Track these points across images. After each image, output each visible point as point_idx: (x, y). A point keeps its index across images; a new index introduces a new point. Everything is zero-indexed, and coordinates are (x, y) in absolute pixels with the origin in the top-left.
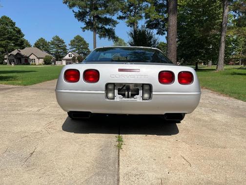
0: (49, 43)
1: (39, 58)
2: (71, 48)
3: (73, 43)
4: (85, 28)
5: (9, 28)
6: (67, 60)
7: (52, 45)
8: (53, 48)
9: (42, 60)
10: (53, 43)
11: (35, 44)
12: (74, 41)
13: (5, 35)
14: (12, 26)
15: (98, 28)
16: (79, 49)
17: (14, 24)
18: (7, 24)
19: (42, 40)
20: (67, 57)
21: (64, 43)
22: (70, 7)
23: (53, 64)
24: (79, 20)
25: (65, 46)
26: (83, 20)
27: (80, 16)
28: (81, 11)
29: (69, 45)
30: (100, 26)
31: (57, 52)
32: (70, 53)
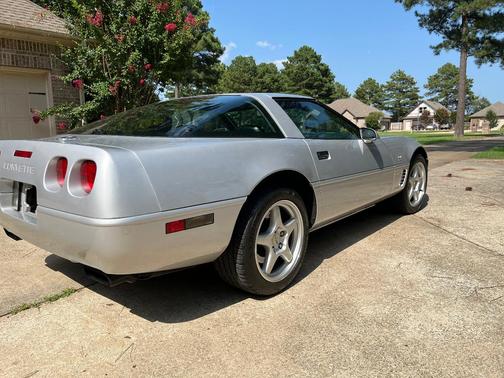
0: (383, 86)
1: (357, 118)
2: (429, 94)
3: (433, 83)
4: (440, 46)
5: (311, 67)
6: (414, 120)
7: (389, 90)
8: (391, 96)
9: (363, 121)
10: (390, 87)
11: (357, 92)
12: (436, 77)
13: (303, 80)
14: (315, 62)
15: (475, 42)
16: (447, 95)
17: (318, 58)
18: (307, 60)
19: (370, 83)
20: (415, 113)
21: (414, 84)
22: (407, 6)
23: (384, 127)
24: (430, 31)
25: (417, 90)
26: (442, 28)
27: (435, 21)
28: (435, 9)
29: (425, 87)
30: (479, 35)
31: (398, 104)
32: (423, 105)
